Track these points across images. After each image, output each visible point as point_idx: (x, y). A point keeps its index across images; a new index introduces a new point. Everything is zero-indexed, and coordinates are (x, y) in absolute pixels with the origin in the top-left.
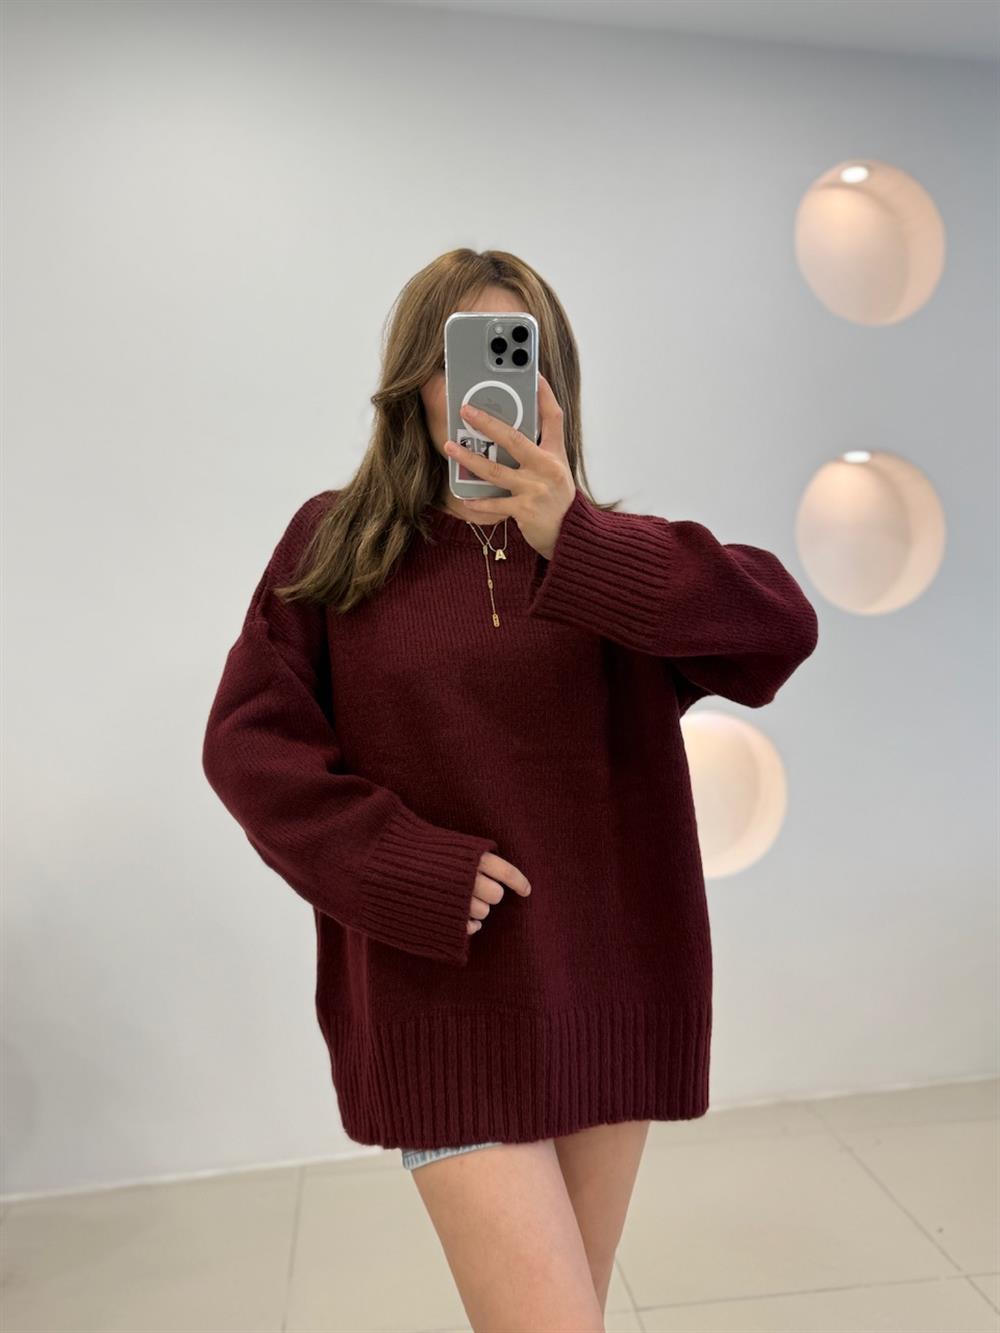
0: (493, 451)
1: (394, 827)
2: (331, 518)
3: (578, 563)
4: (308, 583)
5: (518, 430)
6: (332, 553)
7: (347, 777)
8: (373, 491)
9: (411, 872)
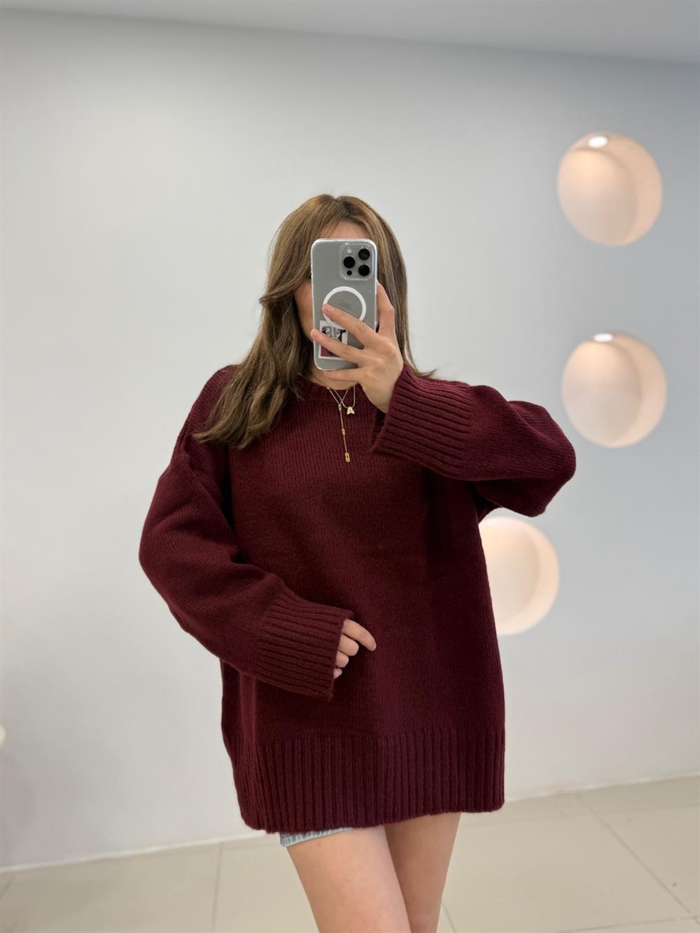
0: (345, 336)
1: (280, 602)
2: (232, 385)
3: (406, 415)
4: (216, 430)
5: (363, 321)
6: (233, 408)
7: (246, 565)
8: (261, 364)
9: (294, 634)
